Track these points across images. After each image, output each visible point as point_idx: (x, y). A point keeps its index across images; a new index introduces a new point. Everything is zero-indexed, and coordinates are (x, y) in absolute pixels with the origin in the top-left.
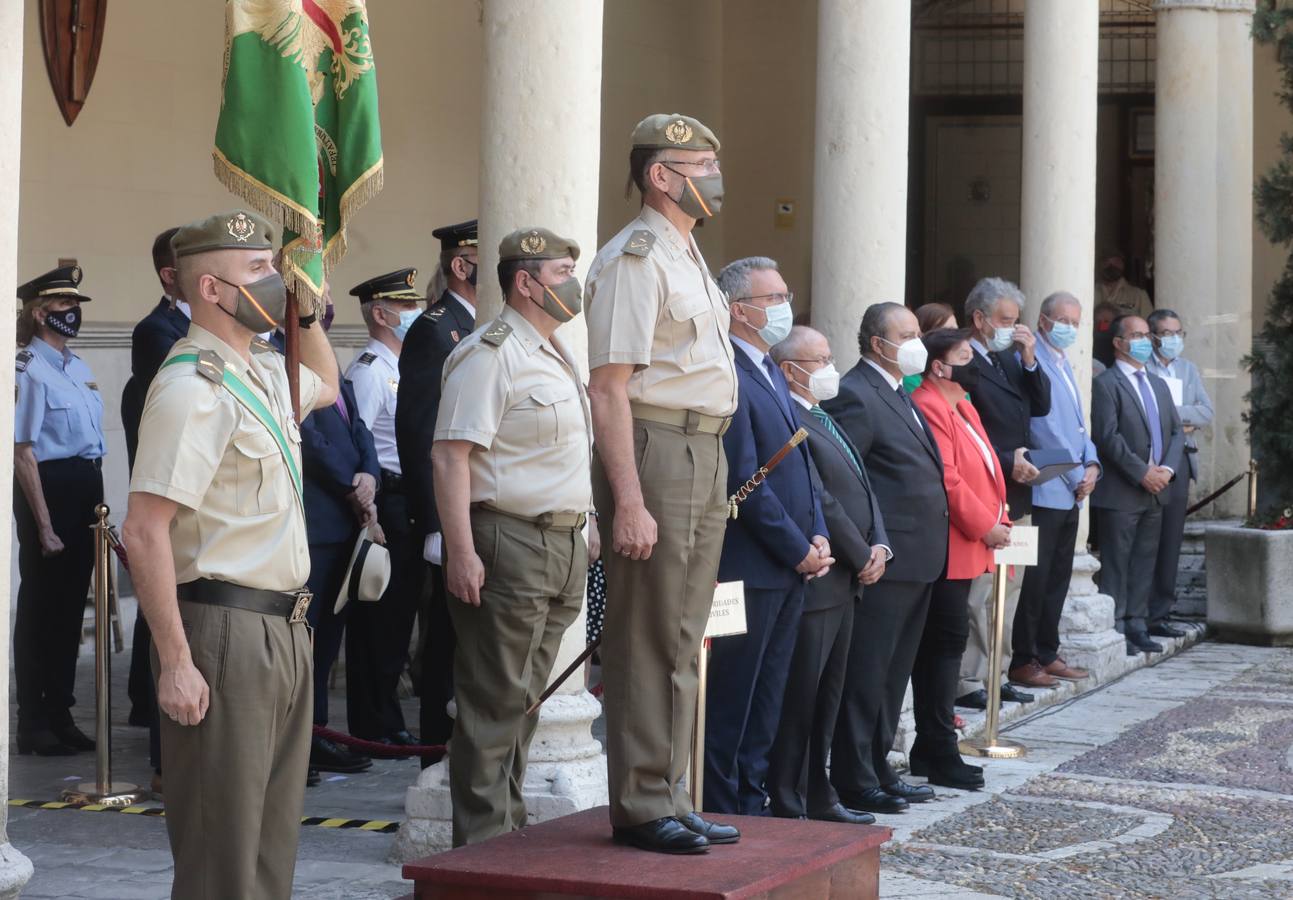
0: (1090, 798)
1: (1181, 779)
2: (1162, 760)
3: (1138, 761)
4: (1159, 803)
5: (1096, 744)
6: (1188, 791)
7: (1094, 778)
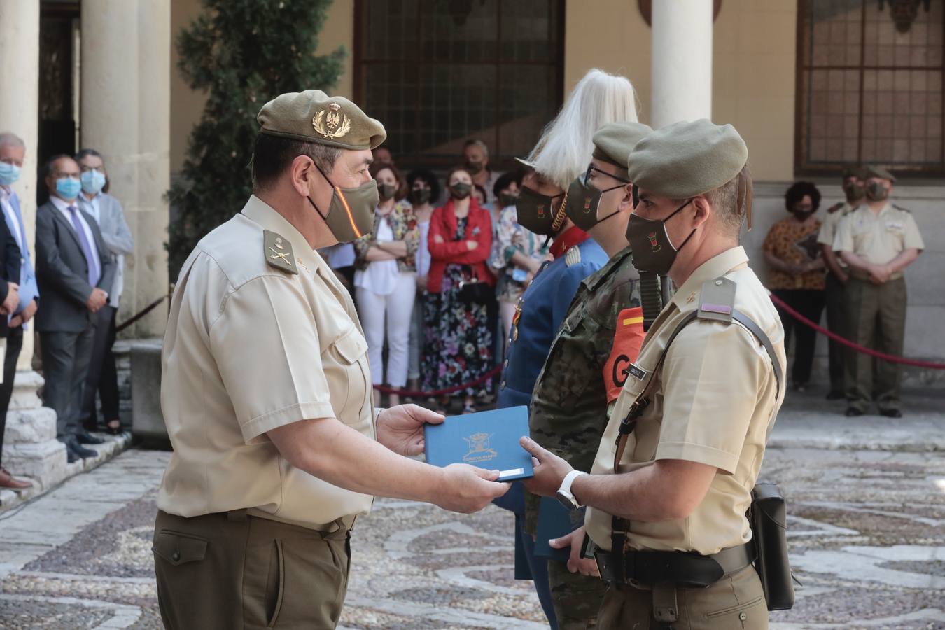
0: (61, 594)
1: (139, 574)
2: (117, 558)
3: (97, 559)
4: (124, 597)
5: (54, 545)
6: (149, 585)
7: (60, 576)
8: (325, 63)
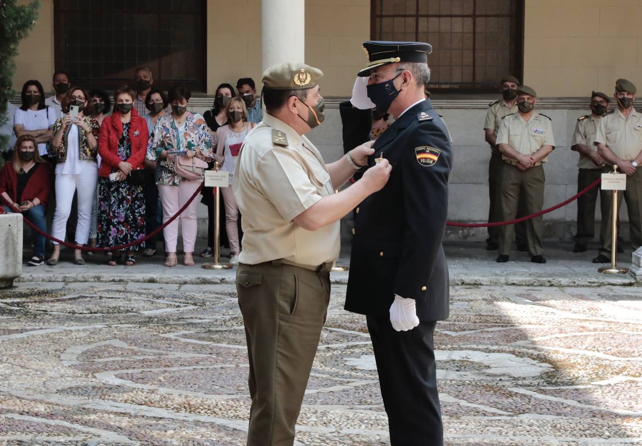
8: (24, 11)
